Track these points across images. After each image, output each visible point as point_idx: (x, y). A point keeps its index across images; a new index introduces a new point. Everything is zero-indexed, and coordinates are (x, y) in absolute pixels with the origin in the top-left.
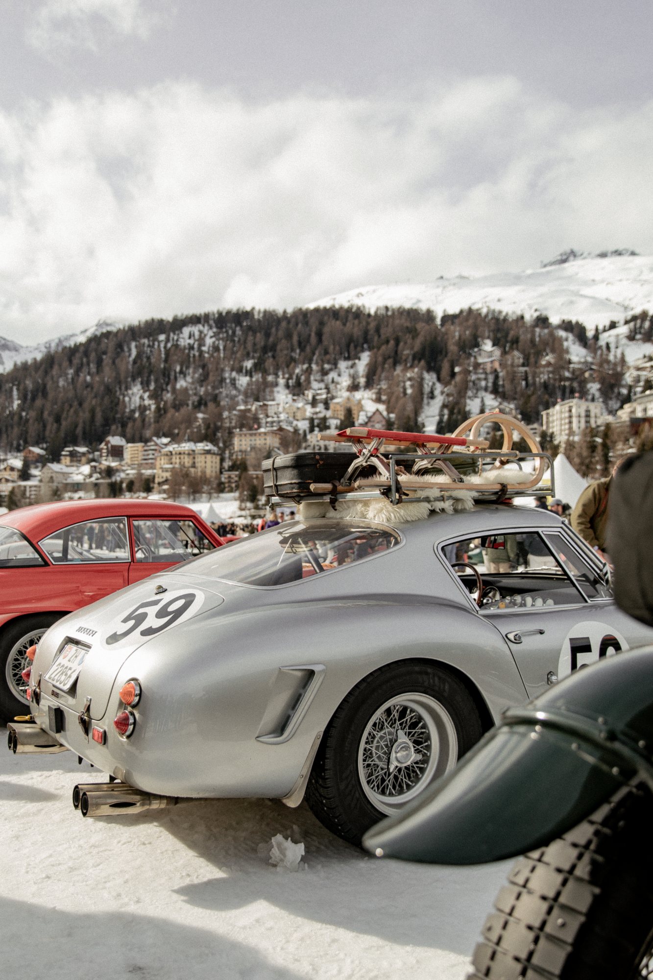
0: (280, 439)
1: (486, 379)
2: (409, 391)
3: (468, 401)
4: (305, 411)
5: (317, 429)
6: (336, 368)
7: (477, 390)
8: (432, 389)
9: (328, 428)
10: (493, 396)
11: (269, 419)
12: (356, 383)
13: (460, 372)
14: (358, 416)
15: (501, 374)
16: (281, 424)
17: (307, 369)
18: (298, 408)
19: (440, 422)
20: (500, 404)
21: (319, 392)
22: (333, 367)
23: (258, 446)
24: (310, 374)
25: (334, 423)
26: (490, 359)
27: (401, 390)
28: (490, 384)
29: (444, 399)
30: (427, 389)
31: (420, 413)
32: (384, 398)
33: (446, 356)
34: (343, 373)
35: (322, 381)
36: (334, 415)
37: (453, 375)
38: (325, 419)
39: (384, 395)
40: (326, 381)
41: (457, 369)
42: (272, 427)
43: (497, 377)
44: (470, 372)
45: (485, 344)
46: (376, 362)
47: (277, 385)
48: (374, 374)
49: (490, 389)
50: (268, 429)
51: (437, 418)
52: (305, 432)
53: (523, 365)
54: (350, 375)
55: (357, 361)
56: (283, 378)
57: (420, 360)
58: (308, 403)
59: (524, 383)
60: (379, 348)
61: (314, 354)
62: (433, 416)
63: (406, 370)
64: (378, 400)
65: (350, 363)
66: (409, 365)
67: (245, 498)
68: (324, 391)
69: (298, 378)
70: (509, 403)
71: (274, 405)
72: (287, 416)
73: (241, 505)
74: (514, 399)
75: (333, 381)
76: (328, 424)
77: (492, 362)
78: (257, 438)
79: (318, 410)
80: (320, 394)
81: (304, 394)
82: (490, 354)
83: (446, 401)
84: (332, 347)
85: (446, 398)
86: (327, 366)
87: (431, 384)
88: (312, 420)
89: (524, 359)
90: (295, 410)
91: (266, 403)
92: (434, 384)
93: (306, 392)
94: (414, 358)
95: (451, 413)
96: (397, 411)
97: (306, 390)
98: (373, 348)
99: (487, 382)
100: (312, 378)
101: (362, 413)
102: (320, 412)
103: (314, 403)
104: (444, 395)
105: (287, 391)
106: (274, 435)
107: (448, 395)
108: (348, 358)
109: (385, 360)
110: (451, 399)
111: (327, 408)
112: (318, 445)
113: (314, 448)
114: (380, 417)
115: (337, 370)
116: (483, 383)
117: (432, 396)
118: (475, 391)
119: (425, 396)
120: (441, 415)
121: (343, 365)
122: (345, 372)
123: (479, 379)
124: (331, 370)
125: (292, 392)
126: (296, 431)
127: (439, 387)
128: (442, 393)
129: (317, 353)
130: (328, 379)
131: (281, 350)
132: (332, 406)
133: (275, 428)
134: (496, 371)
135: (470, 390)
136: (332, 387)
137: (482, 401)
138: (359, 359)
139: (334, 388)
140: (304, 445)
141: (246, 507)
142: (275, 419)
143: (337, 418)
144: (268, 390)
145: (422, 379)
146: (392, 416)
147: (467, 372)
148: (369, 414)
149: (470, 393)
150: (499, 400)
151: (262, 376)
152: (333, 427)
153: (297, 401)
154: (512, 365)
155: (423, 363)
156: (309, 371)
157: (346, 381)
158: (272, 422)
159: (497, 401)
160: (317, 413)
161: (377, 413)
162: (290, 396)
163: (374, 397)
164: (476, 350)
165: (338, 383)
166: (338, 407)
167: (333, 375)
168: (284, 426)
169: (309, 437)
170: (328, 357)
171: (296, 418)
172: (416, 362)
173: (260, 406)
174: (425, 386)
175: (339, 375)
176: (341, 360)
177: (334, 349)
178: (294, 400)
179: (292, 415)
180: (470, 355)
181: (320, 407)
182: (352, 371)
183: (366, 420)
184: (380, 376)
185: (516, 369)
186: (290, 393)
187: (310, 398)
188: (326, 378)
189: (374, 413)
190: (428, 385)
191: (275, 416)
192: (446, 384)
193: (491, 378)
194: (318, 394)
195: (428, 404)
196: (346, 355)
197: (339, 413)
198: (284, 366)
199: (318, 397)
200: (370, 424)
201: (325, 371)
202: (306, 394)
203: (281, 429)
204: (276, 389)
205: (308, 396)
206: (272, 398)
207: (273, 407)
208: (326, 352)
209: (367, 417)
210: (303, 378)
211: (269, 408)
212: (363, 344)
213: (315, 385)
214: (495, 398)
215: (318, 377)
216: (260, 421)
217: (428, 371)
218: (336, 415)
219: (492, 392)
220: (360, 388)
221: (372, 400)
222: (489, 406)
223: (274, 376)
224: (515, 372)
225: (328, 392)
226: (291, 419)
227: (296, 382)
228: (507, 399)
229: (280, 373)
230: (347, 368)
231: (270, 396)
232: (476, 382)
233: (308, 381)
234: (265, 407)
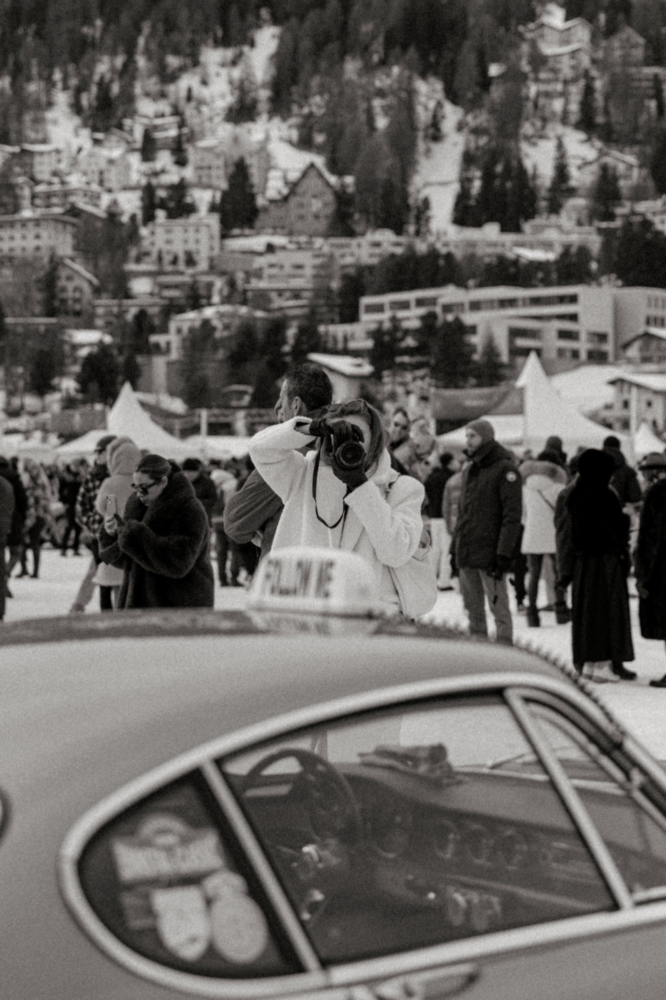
0: (75, 236)
1: (564, 94)
2: (382, 123)
3: (525, 147)
4: (128, 167)
5: (161, 214)
6: (196, 63)
7: (545, 120)
8: (435, 117)
9: (191, 209)
10: (582, 136)
11: (41, 188)
12: (248, 101)
13: (501, 77)
14: (266, 180)
15: (598, 84)
16: (72, 199)
17: (125, 66)
18: (111, 162)
19: (462, 198)
20: (601, 153)
21: (159, 121)
22: (188, 61)
23: (18, 253)
24: (133, 78)
25: (202, 198)
26: (567, 49)
27: (363, 117)
28: (574, 107)
29: (467, 144)
30: (423, 116)
31: (410, 176)
32: (319, 138)
33: (464, 36)
34: (213, 79)
35: (163, 95)
36: (200, 177)
37: (486, 83)
38: (180, 188)
39: (320, 131)
40: (172, 97)
41: (494, 70)
42: (48, 206)
43: (589, 91)
44: (524, 77)
45: (549, 13)
46: (296, 49)
47: (50, 104)
48: (294, 81)
49: (574, 118)
50: (39, 212)
51: (455, 188)
52: (133, 218)
53: (647, 62)
54: (231, 82)
55: (246, 49)
56: (65, 88)
57: (405, 48)
58: (134, 150)
59: (653, 104)
60: (302, 18)
61: (139, 31)
62: (444, 184)
63: (368, 69)
64: (305, 143)
65: (229, 53)
66: (376, 58)
67: (21, 384)
68: (171, 120)
69: (103, 87)
70: (621, 151)
71: (49, 153)
72: (84, 179)
73: (8, 403)
74: (634, 142)
75: (189, 98)
76: (188, 200)
77: (573, 54)
78: (17, 233)
79: (158, 165)
80: (163, 128)
81: (120, 127)
82: (565, 37)
83: (472, 145)
84: (184, 14)
85: (472, 138)
86: (173, 61)
87: (432, 105)
88: (149, 191)
89: (646, 48)
90: (103, 165)
91: (28, 147)
92: (439, 105)
93: (127, 122)
94: (389, 44)
95: (488, 177)
96: (357, 167)
97: (125, 116)
98: (287, 17)
99: (567, 103)
100: (138, 90)
101: (274, 175)
102: (163, 171)
103: (148, 149)
104: (466, 130)
105: (77, 121)
106: (60, 226)
107: (477, 131)
108: (224, 42)
109: (319, 47)
110: (483, 141)
111: (181, 162)
112: (168, 252)
113: (160, 259)
114: (319, 182)
115: (198, 70)
116: (558, 105)
117: (436, 135)
118: (539, 124)
119: (421, 134)
120: (465, 182)
121: (212, 56)
122: (218, 75)
123: (548, 95)
124: (182, 69)
125: (91, 122)
126: (113, 216)
127: (452, 115)
128: (460, 127)
129: (146, 28)
130: (177, 92)
131: (58, 19)
132: (192, 154)
133: (58, 210)
134: (586, 74)
135: (527, 119)
136: (189, 111)
137: (560, 146)
138: (252, 44)
139: (194, 112)
140: (133, 252)
141: (22, 407)
142: (57, 187)
143: (209, 186)
144: (28, 118)
145: (411, 93)
146: (349, 180)
147: (515, 77)
148: (294, 176)
149: (527, 128)
150: (598, 144)
151: (13, 84)
152: (203, 209)
153: (106, 144)
154: (626, 62)
155: (412, 53)
156: (128, 72)
157: (223, 96)
158: (49, 195)
159: (593, 146)
160: (156, 174)
161: (312, 173)
162: (85, 133)
163: (295, 135)
164: (531, 26)
165: (201, 102)
166: (209, 159)
167: (188, 81)
168: (82, 204)
169: (144, 231)
170: (175, 37)
171: (107, 185)
172: (397, 50)
173: (14, 155)
174: (420, 110)
175: (204, 82)
176: (206, 45)
177: (191, 18)
178: (97, 142)
179: (96, 177)
180: (521, 37)
181: (164, 159)
182: (236, 73)
183: (285, 191)
184: (307, 86)
185: (633, 70)
186: (85, 125)
187: (138, 134)
188: (171, 88)
189: (305, 174)
190: (426, 108)
191: (56, 180)
192: (471, 106)
193: (576, 92)
194: (156, 128)
195: (428, 152)
196: (220, 33)
197: (214, 173)
198: (65, 56)
199: (158, 135)
200: (293, 201)
201: (169, 70)
202: (127, 128)
203: (74, 211)
204: (49, 115)
205: (131, 132)
206: (40, 136)
207: (46, 159)
208: (170, 26)
209: (286, 183)
210: (115, 89)
211: (37, 159)
212: (258, 7)
213: (146, 107)
214: (589, 140)
215: (153, 84)
216: (18, 191)
217: (423, 76)
218: (205, 180)
219: (578, 126)
220: (259, 114)
221: (290, 142)
222: (575, 157)
223: (42, 84)
224: (629, 78)
225: (182, 124)
226: (95, 187)
227: (98, 98)
228: (616, 142)
229: (57, 76)
230: (223, 65)
231: (37, 131)
232: (542, 101)
233: (128, 98)
234: (27, 159)
